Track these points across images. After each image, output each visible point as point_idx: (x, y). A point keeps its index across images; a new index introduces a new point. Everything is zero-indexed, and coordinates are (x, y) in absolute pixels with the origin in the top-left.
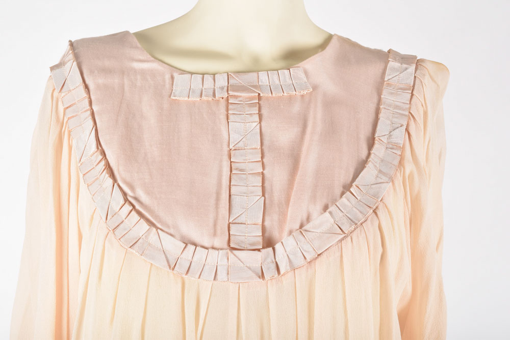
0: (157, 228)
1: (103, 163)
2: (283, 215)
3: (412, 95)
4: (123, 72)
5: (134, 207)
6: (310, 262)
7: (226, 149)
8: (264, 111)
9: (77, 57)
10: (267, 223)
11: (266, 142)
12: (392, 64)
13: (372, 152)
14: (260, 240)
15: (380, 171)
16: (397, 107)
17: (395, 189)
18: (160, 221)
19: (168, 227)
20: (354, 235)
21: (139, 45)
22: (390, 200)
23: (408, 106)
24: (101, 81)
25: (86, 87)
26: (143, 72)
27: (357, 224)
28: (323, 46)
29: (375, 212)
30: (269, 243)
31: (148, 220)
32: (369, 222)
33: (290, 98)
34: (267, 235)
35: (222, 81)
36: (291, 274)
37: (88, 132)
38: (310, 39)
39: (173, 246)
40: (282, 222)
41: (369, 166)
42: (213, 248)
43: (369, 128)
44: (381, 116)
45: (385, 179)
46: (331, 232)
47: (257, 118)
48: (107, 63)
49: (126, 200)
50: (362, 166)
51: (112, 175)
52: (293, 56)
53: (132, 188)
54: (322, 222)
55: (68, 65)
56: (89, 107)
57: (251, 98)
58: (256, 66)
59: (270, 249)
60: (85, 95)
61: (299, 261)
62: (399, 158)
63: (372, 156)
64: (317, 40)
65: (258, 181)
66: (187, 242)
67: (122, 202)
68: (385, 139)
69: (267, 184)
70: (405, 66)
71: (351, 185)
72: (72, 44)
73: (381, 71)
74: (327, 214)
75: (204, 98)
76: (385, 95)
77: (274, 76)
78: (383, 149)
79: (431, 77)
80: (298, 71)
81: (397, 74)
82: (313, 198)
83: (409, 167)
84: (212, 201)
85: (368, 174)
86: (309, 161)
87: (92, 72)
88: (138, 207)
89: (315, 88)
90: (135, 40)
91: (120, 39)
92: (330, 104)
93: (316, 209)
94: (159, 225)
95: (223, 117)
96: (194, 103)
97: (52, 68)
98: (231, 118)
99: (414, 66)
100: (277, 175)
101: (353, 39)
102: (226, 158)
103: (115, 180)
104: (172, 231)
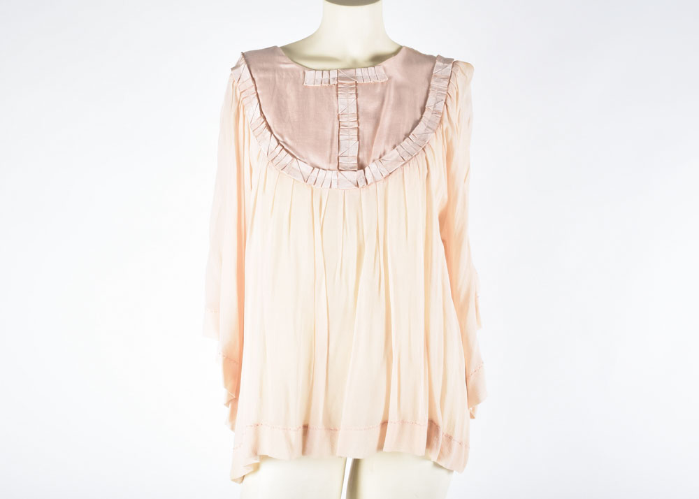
0: (297, 159)
1: (265, 123)
2: (370, 151)
3: (449, 82)
4: (275, 70)
5: (283, 147)
6: (385, 178)
7: (336, 114)
8: (359, 92)
9: (247, 62)
10: (360, 156)
11: (360, 110)
12: (438, 63)
13: (424, 115)
14: (356, 165)
15: (428, 127)
16: (440, 89)
17: (436, 137)
18: (299, 155)
19: (303, 158)
20: (411, 162)
21: (284, 54)
22: (433, 144)
23: (446, 89)
24: (262, 75)
25: (253, 79)
26: (286, 70)
27: (412, 156)
28: (395, 53)
29: (423, 149)
30: (361, 167)
31: (291, 154)
32: (419, 155)
33: (375, 84)
34: (360, 162)
35: (334, 74)
36: (374, 184)
37: (254, 106)
38: (389, 49)
39: (306, 168)
40: (369, 155)
41: (421, 123)
42: (329, 170)
43: (423, 102)
44: (430, 94)
45: (431, 131)
46: (397, 160)
47: (355, 96)
48: (265, 65)
49: (279, 143)
50: (417, 123)
51: (270, 130)
52: (377, 59)
53: (282, 137)
54: (393, 154)
55: (243, 66)
56: (255, 91)
57: (351, 85)
58: (355, 65)
59: (362, 170)
60: (253, 84)
61: (378, 177)
62: (439, 119)
63: (423, 118)
64: (393, 49)
65: (355, 132)
66: (314, 167)
67: (276, 144)
68: (432, 108)
69: (360, 134)
70: (446, 64)
71: (409, 134)
72: (243, 54)
73: (431, 68)
74: (395, 150)
75: (323, 84)
76: (433, 83)
77: (365, 71)
78: (430, 114)
79: (462, 72)
80: (380, 68)
81: (441, 70)
82: (387, 142)
83: (446, 124)
84: (329, 144)
85: (420, 128)
86: (386, 120)
87: (256, 70)
88: (285, 147)
89: (390, 78)
90: (281, 50)
91: (272, 51)
92: (399, 87)
93: (389, 148)
94: (298, 157)
95: (335, 95)
96: (317, 87)
97: (232, 69)
98: (339, 96)
99: (451, 65)
100: (367, 129)
101: (416, 49)
102: (336, 119)
103: (272, 133)
104: (305, 160)
